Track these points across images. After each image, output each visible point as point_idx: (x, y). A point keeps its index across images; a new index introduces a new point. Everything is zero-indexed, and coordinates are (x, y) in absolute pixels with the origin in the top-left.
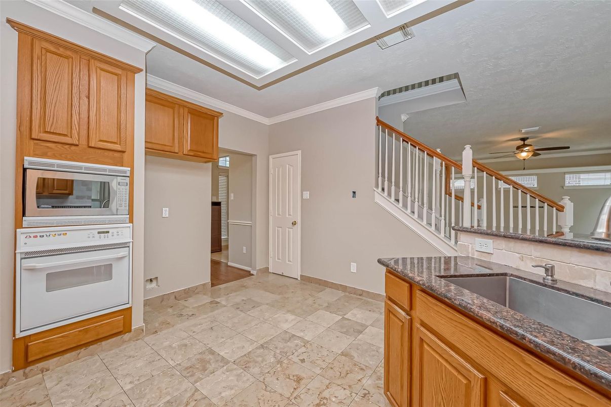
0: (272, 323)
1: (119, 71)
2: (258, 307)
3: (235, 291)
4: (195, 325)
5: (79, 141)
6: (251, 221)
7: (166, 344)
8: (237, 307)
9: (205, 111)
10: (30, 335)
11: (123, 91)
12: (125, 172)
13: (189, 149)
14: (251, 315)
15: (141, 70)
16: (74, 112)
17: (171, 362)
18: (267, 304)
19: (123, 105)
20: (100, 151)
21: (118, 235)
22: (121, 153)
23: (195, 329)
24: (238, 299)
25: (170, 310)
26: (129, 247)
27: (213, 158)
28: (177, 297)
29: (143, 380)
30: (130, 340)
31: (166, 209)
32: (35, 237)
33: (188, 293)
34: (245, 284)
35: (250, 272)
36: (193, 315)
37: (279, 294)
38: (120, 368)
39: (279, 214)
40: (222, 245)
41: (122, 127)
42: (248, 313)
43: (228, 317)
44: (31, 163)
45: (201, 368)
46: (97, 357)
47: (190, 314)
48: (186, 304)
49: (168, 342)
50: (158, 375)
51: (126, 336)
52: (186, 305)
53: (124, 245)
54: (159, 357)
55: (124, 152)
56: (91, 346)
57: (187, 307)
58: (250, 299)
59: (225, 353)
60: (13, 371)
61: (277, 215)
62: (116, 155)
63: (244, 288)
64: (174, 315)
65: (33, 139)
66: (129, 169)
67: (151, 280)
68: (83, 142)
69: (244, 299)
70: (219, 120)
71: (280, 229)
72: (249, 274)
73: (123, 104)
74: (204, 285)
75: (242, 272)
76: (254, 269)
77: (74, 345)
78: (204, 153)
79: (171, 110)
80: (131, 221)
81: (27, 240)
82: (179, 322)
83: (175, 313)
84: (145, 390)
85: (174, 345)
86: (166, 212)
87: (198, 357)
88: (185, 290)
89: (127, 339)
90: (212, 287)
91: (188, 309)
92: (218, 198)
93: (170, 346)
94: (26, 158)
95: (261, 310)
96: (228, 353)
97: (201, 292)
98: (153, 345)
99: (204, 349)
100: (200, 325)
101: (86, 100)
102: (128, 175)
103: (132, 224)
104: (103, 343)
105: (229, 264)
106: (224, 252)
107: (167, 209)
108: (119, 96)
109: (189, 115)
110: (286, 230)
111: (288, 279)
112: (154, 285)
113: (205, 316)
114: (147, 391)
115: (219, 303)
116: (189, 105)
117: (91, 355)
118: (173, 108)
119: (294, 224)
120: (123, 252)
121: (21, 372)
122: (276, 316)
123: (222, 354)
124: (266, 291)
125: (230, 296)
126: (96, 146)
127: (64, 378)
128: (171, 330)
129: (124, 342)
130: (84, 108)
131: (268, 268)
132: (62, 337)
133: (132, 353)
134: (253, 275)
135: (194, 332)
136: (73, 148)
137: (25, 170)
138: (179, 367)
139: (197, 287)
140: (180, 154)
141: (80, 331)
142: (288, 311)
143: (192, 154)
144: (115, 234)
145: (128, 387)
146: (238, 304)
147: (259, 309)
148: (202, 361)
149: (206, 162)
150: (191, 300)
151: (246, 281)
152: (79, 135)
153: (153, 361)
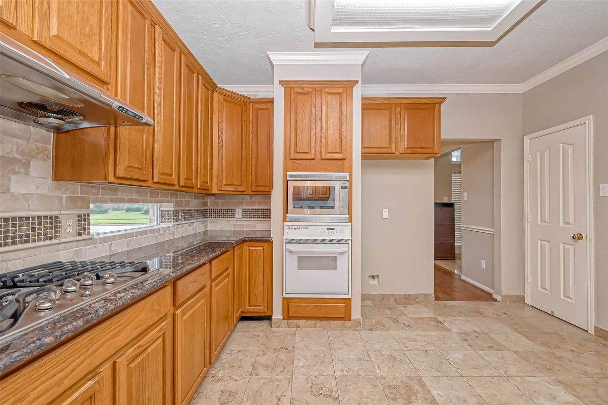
0: (521, 387)
1: (340, 90)
2: (498, 350)
3: (465, 316)
4: (408, 339)
5: (315, 155)
6: (494, 229)
7: (377, 346)
8: (465, 337)
9: (423, 101)
10: (290, 298)
11: (344, 106)
12: (345, 177)
13: (406, 147)
14: (485, 357)
15: (357, 82)
16: (312, 134)
17: (377, 371)
18: (516, 352)
19: (344, 119)
20: (329, 161)
21: (341, 232)
22: (343, 161)
23: (408, 344)
24: (469, 328)
25: (388, 311)
26: (349, 243)
27: (434, 152)
28: (397, 300)
29: (350, 374)
30: (350, 327)
31: (385, 210)
32: (292, 229)
33: (408, 299)
34: (481, 310)
35: (491, 295)
36: (409, 326)
37: (542, 344)
38: (337, 351)
39: (543, 221)
40: (456, 252)
41: (343, 138)
42: (480, 352)
43: (450, 346)
44: (291, 176)
45: (405, 396)
46: (325, 332)
47: (407, 323)
48: (405, 310)
49: (379, 346)
50: (364, 377)
51: (348, 323)
52: (405, 312)
53: (345, 242)
54: (367, 358)
55: (345, 159)
56: (323, 321)
57: (404, 314)
58: (487, 334)
59: (438, 394)
60: (283, 319)
61: (539, 222)
62: (340, 162)
63: (479, 315)
64: (391, 318)
65: (291, 159)
66: (348, 174)
67: (373, 277)
68: (318, 156)
69: (478, 330)
70: (441, 106)
71: (547, 244)
72: (489, 297)
73: (344, 117)
74: (426, 295)
75: (479, 293)
76: (499, 293)
77: (313, 316)
78: (422, 148)
79: (388, 112)
80: (351, 220)
81: (288, 230)
82: (394, 328)
83: (392, 317)
84: (349, 386)
85: (383, 352)
86: (386, 214)
87: (406, 380)
88: (405, 295)
89: (348, 326)
90: (435, 300)
91: (405, 318)
92: (450, 198)
93: (380, 351)
94: (288, 173)
95: (503, 357)
96: (441, 396)
97: (422, 302)
98: (366, 342)
99: (413, 374)
100: (414, 341)
101: (319, 122)
102: (348, 179)
103: (351, 224)
104: (331, 322)
105: (463, 277)
106: (457, 261)
107: (387, 210)
108: (341, 111)
109: (406, 110)
110: (559, 246)
111: (566, 325)
112: (375, 282)
113: (422, 333)
114: (351, 388)
115: (441, 323)
116: (405, 101)
117: (324, 328)
118: (390, 109)
119: (578, 237)
120: (344, 248)
121: (286, 321)
122: (529, 379)
123: (434, 392)
124: (515, 330)
125: (456, 320)
126: (326, 158)
127: (305, 339)
128: (384, 333)
129: (346, 327)
130: (319, 128)
131: (524, 297)
132: (306, 306)
133: (348, 341)
134: (496, 300)
135: (406, 347)
136: (312, 161)
137: (287, 181)
138: (383, 381)
139: (418, 296)
140: (397, 154)
141: (316, 306)
142: (560, 383)
143: (409, 152)
144: (339, 231)
145: (338, 374)
146: (467, 334)
147: (499, 354)
148: (408, 387)
149: (427, 159)
150: (410, 308)
151: (484, 306)
152: (315, 150)
153: (363, 360)
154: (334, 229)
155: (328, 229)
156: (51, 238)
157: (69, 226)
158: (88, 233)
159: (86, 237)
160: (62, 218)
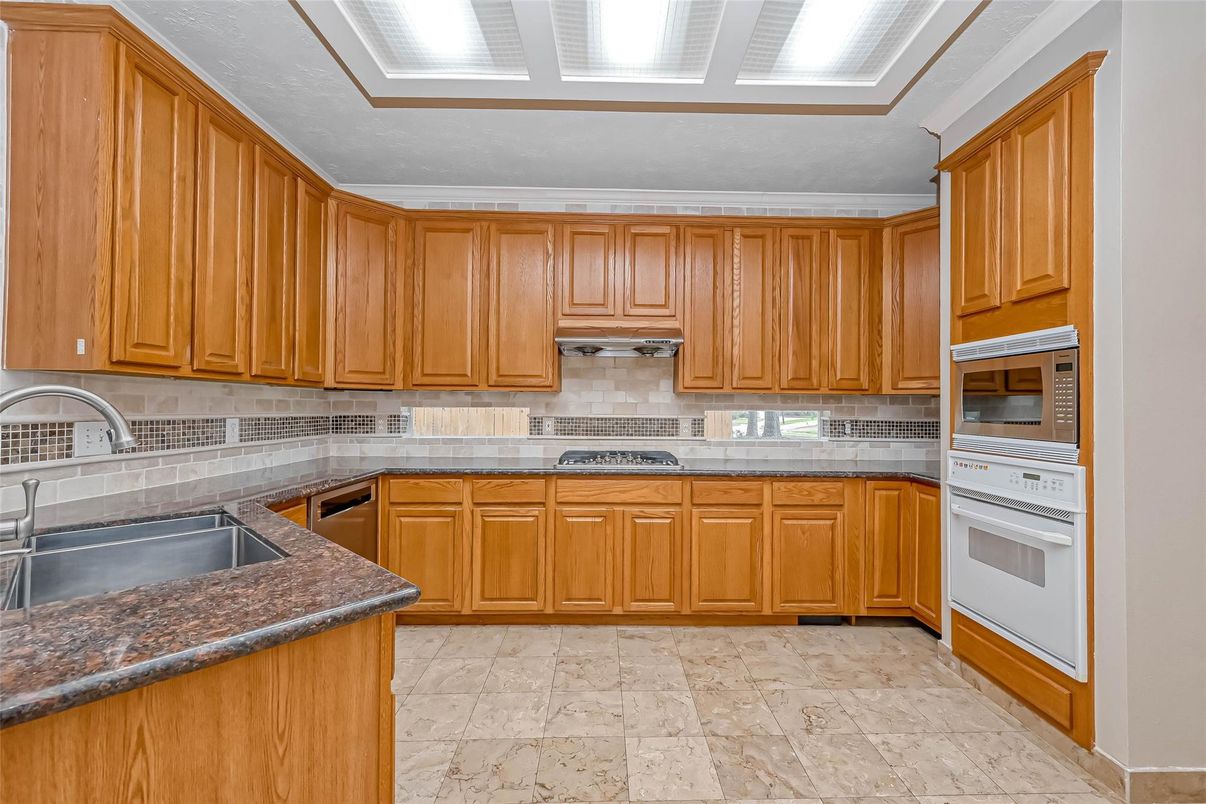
5: (1000, 298)
10: (958, 613)
12: (1068, 337)
20: (1029, 305)
21: (1054, 489)
22: (1064, 295)
26: (1072, 523)
32: (961, 465)
53: (1063, 518)
60: (952, 653)
62: (1055, 301)
65: (960, 317)
66: (1072, 328)
68: (1006, 297)
80: (1085, 460)
81: (955, 468)
102: (1074, 342)
103: (1085, 469)
121: (958, 660)
136: (996, 313)
144: (1049, 484)
152: (1001, 286)
154: (1037, 478)
155: (1026, 476)
156: (673, 435)
157: (685, 427)
158: (703, 435)
159: (701, 438)
160: (681, 422)
